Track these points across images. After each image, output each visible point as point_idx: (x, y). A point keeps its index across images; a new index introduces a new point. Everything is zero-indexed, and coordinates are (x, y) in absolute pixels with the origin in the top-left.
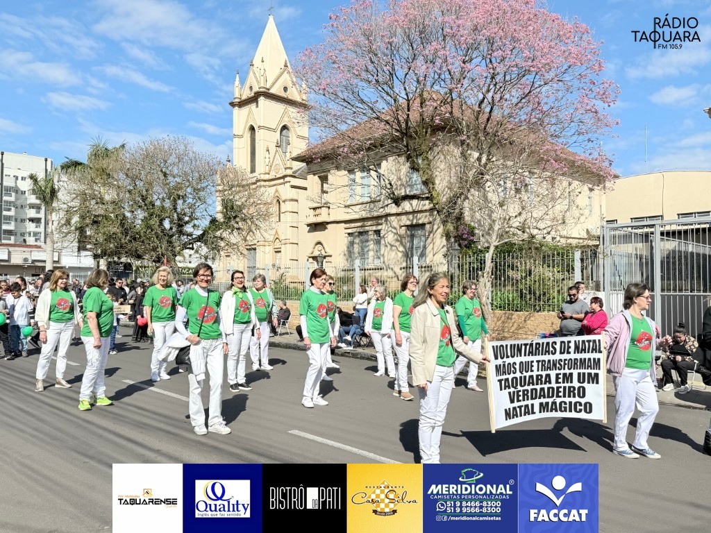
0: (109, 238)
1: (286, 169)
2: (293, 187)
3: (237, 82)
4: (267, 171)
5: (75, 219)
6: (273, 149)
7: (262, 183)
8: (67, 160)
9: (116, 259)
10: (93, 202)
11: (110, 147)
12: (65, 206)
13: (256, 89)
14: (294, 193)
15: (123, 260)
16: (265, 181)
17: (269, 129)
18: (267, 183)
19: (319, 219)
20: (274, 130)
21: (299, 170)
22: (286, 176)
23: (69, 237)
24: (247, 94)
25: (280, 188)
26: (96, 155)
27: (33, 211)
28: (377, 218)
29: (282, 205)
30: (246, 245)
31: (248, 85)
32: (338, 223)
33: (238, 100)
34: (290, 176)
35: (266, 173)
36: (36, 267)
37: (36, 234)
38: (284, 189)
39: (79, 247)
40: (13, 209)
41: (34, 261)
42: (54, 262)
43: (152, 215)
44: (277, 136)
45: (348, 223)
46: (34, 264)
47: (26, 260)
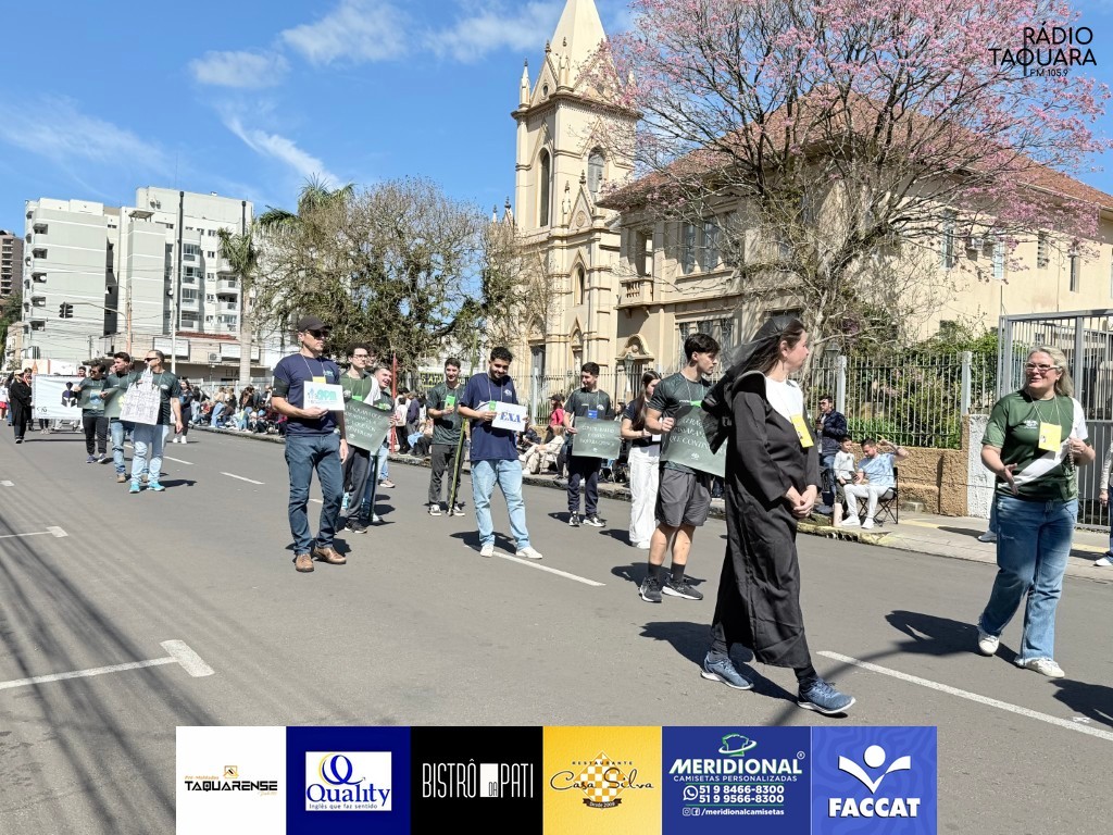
1: (594, 218)
2: (603, 247)
3: (525, 81)
4: (566, 222)
6: (575, 187)
7: (557, 242)
8: (268, 210)
10: (301, 274)
11: (330, 191)
13: (552, 90)
14: (603, 258)
16: (562, 239)
17: (570, 154)
18: (565, 242)
19: (635, 301)
20: (581, 156)
21: (614, 221)
22: (592, 232)
23: (268, 324)
24: (539, 98)
25: (584, 250)
26: (309, 203)
27: (225, 283)
28: (727, 299)
29: (586, 277)
30: (529, 342)
31: (541, 84)
32: (665, 306)
33: (524, 109)
34: (600, 230)
35: (563, 226)
36: (227, 368)
37: (228, 319)
38: (590, 252)
39: (282, 339)
40: (197, 279)
41: (224, 359)
42: (252, 361)
43: (381, 293)
44: (584, 165)
45: (680, 307)
46: (223, 363)
47: (213, 357)
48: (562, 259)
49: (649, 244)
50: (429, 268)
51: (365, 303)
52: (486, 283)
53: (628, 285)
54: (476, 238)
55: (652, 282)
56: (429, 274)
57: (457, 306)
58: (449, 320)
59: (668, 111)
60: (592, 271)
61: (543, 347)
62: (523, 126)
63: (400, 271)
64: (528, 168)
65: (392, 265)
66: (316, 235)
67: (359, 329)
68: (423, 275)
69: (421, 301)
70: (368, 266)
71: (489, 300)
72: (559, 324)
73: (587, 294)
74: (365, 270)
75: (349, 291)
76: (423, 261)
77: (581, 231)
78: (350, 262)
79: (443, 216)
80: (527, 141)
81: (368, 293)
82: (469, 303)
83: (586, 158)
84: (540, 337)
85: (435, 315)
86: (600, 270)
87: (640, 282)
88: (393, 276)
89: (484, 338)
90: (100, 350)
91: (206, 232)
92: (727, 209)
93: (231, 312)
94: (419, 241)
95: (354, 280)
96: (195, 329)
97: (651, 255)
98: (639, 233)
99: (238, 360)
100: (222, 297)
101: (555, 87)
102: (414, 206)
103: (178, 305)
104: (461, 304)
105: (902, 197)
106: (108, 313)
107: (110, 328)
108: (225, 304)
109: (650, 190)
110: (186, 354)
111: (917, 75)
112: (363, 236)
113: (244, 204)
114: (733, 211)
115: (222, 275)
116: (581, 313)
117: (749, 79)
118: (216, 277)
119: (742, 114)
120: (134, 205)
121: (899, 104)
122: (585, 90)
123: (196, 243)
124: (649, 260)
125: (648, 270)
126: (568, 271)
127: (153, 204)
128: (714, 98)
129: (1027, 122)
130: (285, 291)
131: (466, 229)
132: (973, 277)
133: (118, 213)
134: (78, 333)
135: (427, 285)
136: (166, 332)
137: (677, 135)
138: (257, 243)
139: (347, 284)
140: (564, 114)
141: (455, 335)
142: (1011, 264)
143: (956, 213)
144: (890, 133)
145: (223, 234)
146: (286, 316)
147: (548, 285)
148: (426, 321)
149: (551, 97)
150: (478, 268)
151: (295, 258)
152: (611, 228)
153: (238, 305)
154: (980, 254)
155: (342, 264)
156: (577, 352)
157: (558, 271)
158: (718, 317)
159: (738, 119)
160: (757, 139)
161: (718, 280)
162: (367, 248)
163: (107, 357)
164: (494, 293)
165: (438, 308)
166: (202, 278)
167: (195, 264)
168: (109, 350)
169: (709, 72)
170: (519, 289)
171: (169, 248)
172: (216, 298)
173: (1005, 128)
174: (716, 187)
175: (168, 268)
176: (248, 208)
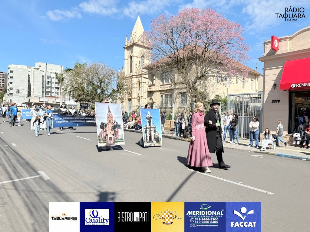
0: (79, 96)
1: (142, 71)
2: (144, 78)
3: (126, 40)
4: (136, 72)
5: (68, 89)
6: (138, 64)
7: (134, 76)
8: (67, 68)
9: (82, 102)
10: (74, 83)
11: (81, 64)
12: (65, 84)
13: (132, 42)
14: (144, 80)
15: (84, 102)
16: (135, 76)
17: (137, 57)
18: (136, 77)
19: (151, 90)
20: (139, 57)
21: (146, 72)
22: (142, 74)
23: (66, 94)
24: (129, 44)
25: (140, 78)
26: (76, 66)
27: (57, 85)
28: (171, 90)
29: (141, 84)
30: (128, 99)
31: (130, 41)
32: (158, 91)
33: (126, 46)
34: (144, 74)
35: (135, 73)
36: (57, 104)
37: (57, 93)
38: (141, 79)
39: (70, 98)
40: (50, 84)
41: (56, 102)
42: (63, 103)
43: (93, 88)
44: (140, 59)
45: (161, 91)
46: (56, 103)
47: (54, 102)
48: (135, 80)
49: (154, 77)
50: (104, 82)
51: (89, 90)
52: (118, 86)
53: (150, 86)
54: (115, 76)
55: (155, 86)
56: (104, 83)
57: (111, 91)
58: (109, 94)
59: (158, 48)
60: (142, 83)
61: (131, 100)
62: (126, 50)
63: (98, 83)
64: (127, 60)
65: (96, 82)
66: (78, 74)
67: (88, 96)
68: (103, 83)
69: (102, 89)
70: (90, 81)
71: (118, 89)
72: (134, 95)
73: (141, 88)
74: (89, 82)
75: (86, 87)
76: (103, 80)
77: (139, 74)
78: (86, 81)
79: (107, 70)
80: (127, 54)
81: (90, 87)
82: (114, 90)
83: (140, 58)
84: (130, 97)
85: (106, 93)
86: (143, 83)
87: (152, 86)
88: (96, 84)
89: (117, 98)
90: (27, 100)
91: (52, 73)
92: (171, 70)
93: (58, 91)
94: (102, 76)
95: (87, 84)
96: (49, 95)
97: (154, 80)
98: (152, 75)
99: (59, 102)
100: (56, 88)
101: (133, 42)
102: (100, 68)
103: (45, 90)
104: (112, 90)
105: (207, 69)
106: (28, 91)
107: (29, 95)
108: (57, 89)
109: (154, 66)
110: (47, 101)
111: (210, 42)
112: (89, 75)
113: (61, 67)
114: (172, 71)
115: (56, 83)
116: (139, 92)
117: (175, 42)
118: (54, 83)
119: (174, 50)
120: (35, 66)
121: (207, 48)
122: (139, 43)
123: (50, 75)
124: (154, 81)
125: (154, 83)
126: (136, 83)
127: (39, 66)
128: (168, 46)
129: (233, 53)
130: (70, 87)
131: (113, 73)
132: (222, 86)
133: (31, 68)
134: (21, 96)
135: (104, 86)
136: (43, 96)
137: (160, 54)
138: (64, 76)
139: (85, 85)
140: (135, 48)
141: (111, 97)
142: (230, 83)
143: (219, 72)
144: (205, 55)
145: (56, 73)
146: (70, 93)
147: (132, 86)
148: (104, 94)
149: (132, 44)
150: (116, 82)
151: (73, 79)
152: (146, 74)
153: (60, 89)
154: (224, 81)
155: (84, 81)
156: (139, 101)
157: (134, 83)
158: (169, 93)
159: (173, 50)
160: (177, 55)
161: (169, 86)
162: (90, 77)
163: (28, 102)
164: (119, 88)
165: (107, 91)
166: (51, 83)
167: (50, 80)
168: (29, 100)
169: (166, 40)
170: (125, 87)
171: (43, 76)
172: (54, 88)
173: (229, 54)
174: (168, 65)
175: (43, 81)
176: (62, 67)
